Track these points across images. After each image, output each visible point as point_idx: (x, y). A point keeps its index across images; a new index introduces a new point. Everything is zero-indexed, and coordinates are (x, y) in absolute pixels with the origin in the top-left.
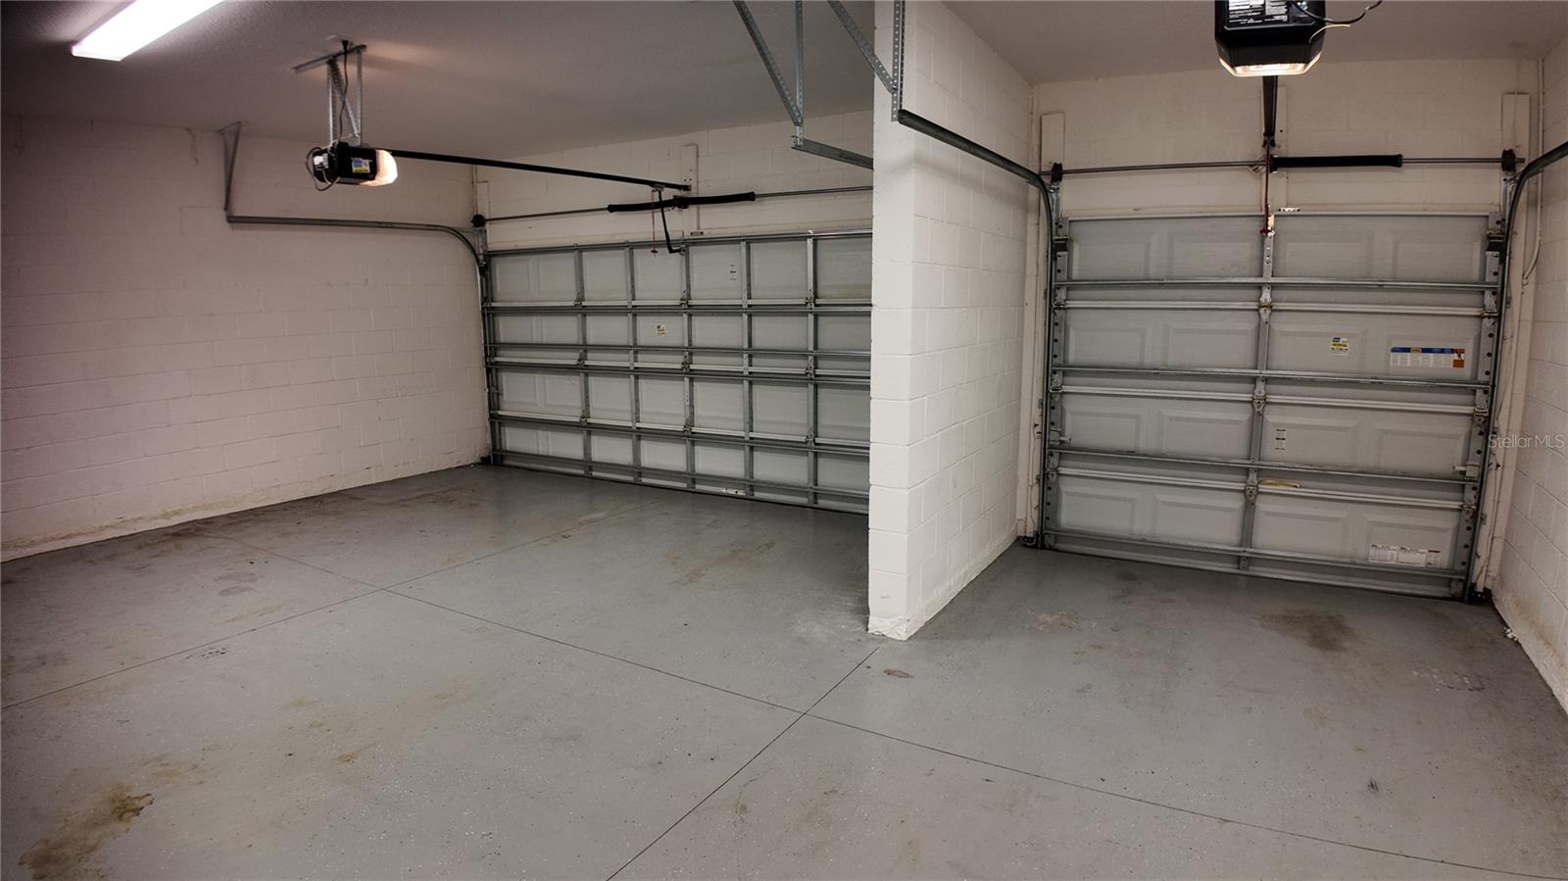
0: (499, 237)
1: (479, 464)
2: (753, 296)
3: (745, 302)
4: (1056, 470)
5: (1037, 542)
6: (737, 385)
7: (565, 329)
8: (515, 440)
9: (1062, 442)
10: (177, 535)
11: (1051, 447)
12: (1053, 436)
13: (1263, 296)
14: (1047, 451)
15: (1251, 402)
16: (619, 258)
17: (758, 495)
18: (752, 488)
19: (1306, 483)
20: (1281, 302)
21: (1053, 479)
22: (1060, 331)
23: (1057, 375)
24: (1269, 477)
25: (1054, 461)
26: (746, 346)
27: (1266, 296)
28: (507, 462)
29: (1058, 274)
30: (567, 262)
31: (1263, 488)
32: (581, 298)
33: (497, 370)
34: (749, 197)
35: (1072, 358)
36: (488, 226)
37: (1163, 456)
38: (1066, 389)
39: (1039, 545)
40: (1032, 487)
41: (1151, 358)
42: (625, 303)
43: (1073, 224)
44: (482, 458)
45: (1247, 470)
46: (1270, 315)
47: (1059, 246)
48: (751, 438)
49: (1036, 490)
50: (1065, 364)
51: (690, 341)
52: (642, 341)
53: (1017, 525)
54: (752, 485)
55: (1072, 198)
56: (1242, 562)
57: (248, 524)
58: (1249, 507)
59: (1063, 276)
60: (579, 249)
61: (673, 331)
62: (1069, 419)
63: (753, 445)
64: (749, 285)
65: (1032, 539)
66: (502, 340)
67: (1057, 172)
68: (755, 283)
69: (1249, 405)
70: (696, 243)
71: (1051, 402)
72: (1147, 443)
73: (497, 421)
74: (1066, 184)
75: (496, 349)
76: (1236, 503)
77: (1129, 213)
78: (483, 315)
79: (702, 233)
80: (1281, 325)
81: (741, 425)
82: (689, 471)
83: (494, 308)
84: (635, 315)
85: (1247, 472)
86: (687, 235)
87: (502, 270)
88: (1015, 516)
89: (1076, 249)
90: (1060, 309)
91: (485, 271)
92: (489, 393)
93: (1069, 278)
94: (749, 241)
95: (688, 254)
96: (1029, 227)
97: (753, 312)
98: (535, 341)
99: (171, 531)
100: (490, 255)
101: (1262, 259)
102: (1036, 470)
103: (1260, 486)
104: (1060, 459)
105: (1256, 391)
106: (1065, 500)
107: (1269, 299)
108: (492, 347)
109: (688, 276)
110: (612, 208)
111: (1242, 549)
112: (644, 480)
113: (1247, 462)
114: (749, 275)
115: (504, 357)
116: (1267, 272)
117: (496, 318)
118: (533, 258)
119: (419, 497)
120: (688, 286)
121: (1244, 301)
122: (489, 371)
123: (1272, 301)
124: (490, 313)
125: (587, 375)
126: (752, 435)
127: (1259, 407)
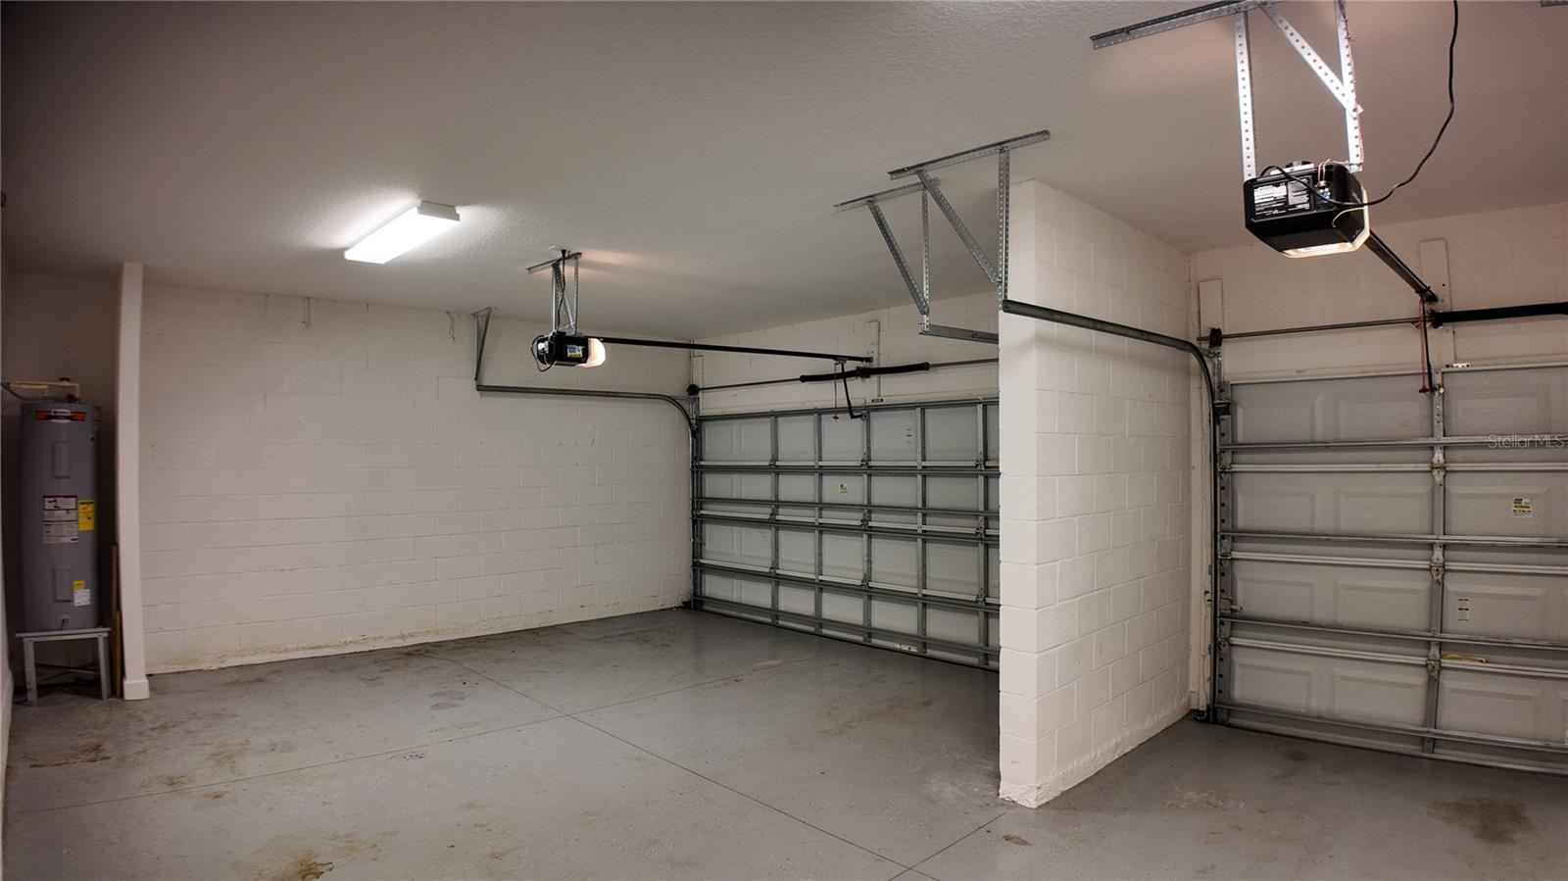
0: (709, 404)
1: (681, 607)
2: (927, 458)
3: (919, 464)
4: (1227, 640)
5: (1209, 716)
6: (911, 543)
7: (759, 487)
8: (715, 587)
9: (1233, 610)
10: (409, 654)
11: (1222, 616)
12: (1223, 605)
13: (1436, 456)
14: (1218, 620)
15: (1429, 570)
16: (809, 422)
17: (930, 652)
18: (925, 645)
19: (1491, 657)
20: (1456, 462)
21: (1225, 649)
22: (1227, 496)
23: (1225, 541)
24: (1455, 651)
25: (1226, 630)
26: (920, 506)
27: (1438, 456)
28: (706, 607)
29: (1223, 438)
30: (765, 425)
31: (1446, 663)
32: (775, 459)
33: (701, 522)
34: (924, 367)
35: (1241, 523)
36: (700, 394)
37: (1338, 627)
38: (1235, 555)
39: (1211, 719)
40: (1204, 657)
41: (1323, 523)
42: (812, 464)
43: (1234, 387)
44: (684, 602)
45: (1429, 642)
46: (1444, 477)
47: (1221, 410)
48: (924, 595)
49: (1208, 659)
50: (1234, 529)
51: (869, 499)
52: (827, 499)
53: (1190, 698)
54: (924, 641)
55: (1233, 362)
56: (1426, 744)
57: (470, 650)
58: (1433, 684)
59: (1228, 439)
60: (775, 415)
61: (852, 489)
62: (1240, 587)
63: (925, 603)
64: (924, 447)
65: (1203, 712)
66: (707, 495)
67: (1216, 338)
68: (930, 445)
69: (1428, 573)
70: (877, 409)
71: (1221, 568)
72: (1321, 614)
73: (699, 569)
74: (1227, 348)
75: (701, 503)
76: (1419, 679)
77: (1292, 375)
78: (693, 472)
79: (882, 400)
80: (1458, 487)
81: (915, 582)
82: (866, 624)
83: (702, 466)
84: (821, 475)
85: (1428, 645)
86: (869, 402)
87: (711, 432)
88: (1187, 687)
89: (1239, 411)
90: (1226, 473)
91: (697, 433)
92: (694, 543)
93: (1234, 442)
94: (924, 407)
95: (868, 421)
96: (1192, 391)
97: (927, 473)
98: (735, 496)
99: (406, 651)
100: (702, 420)
101: (1432, 418)
102: (1209, 641)
103: (1442, 660)
104: (1232, 628)
105: (1435, 556)
106: (1238, 671)
107: (1442, 460)
108: (698, 500)
109: (869, 440)
110: (804, 379)
111: (1425, 729)
112: (825, 631)
113: (1429, 634)
114: (923, 438)
115: (709, 510)
116: (1438, 432)
117: (703, 475)
118: (736, 423)
119: (621, 635)
120: (869, 448)
121: (1415, 462)
122: (694, 522)
123: (1445, 463)
124: (699, 470)
125: (777, 529)
126: (925, 592)
127: (1438, 575)
